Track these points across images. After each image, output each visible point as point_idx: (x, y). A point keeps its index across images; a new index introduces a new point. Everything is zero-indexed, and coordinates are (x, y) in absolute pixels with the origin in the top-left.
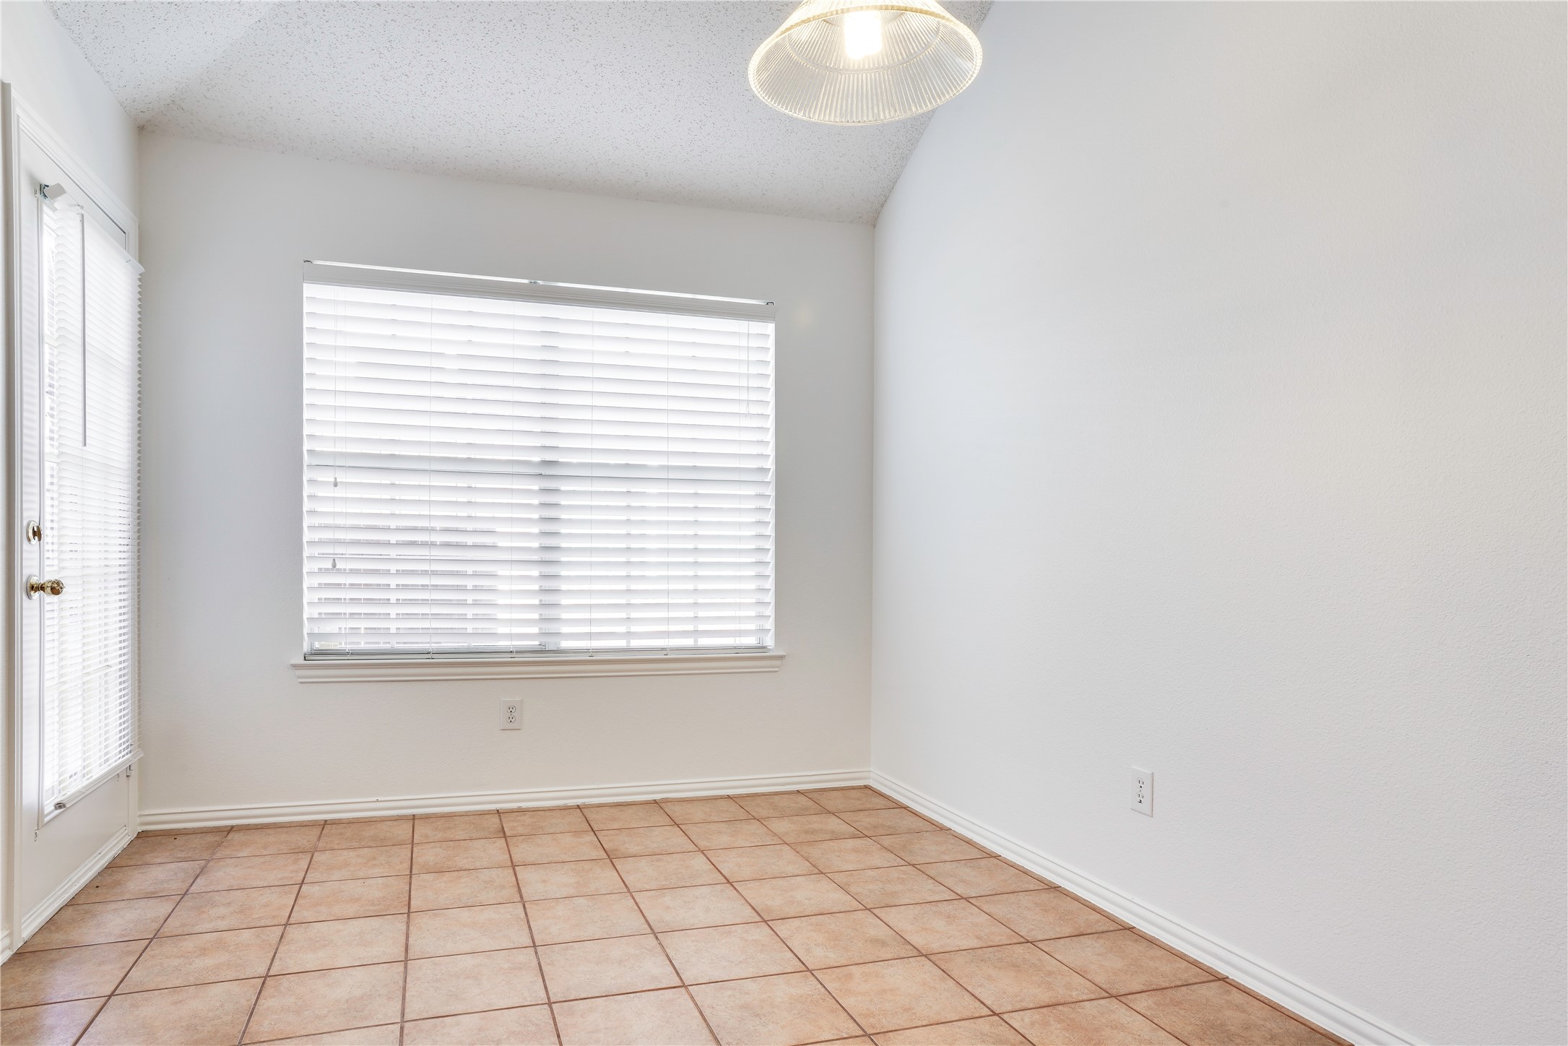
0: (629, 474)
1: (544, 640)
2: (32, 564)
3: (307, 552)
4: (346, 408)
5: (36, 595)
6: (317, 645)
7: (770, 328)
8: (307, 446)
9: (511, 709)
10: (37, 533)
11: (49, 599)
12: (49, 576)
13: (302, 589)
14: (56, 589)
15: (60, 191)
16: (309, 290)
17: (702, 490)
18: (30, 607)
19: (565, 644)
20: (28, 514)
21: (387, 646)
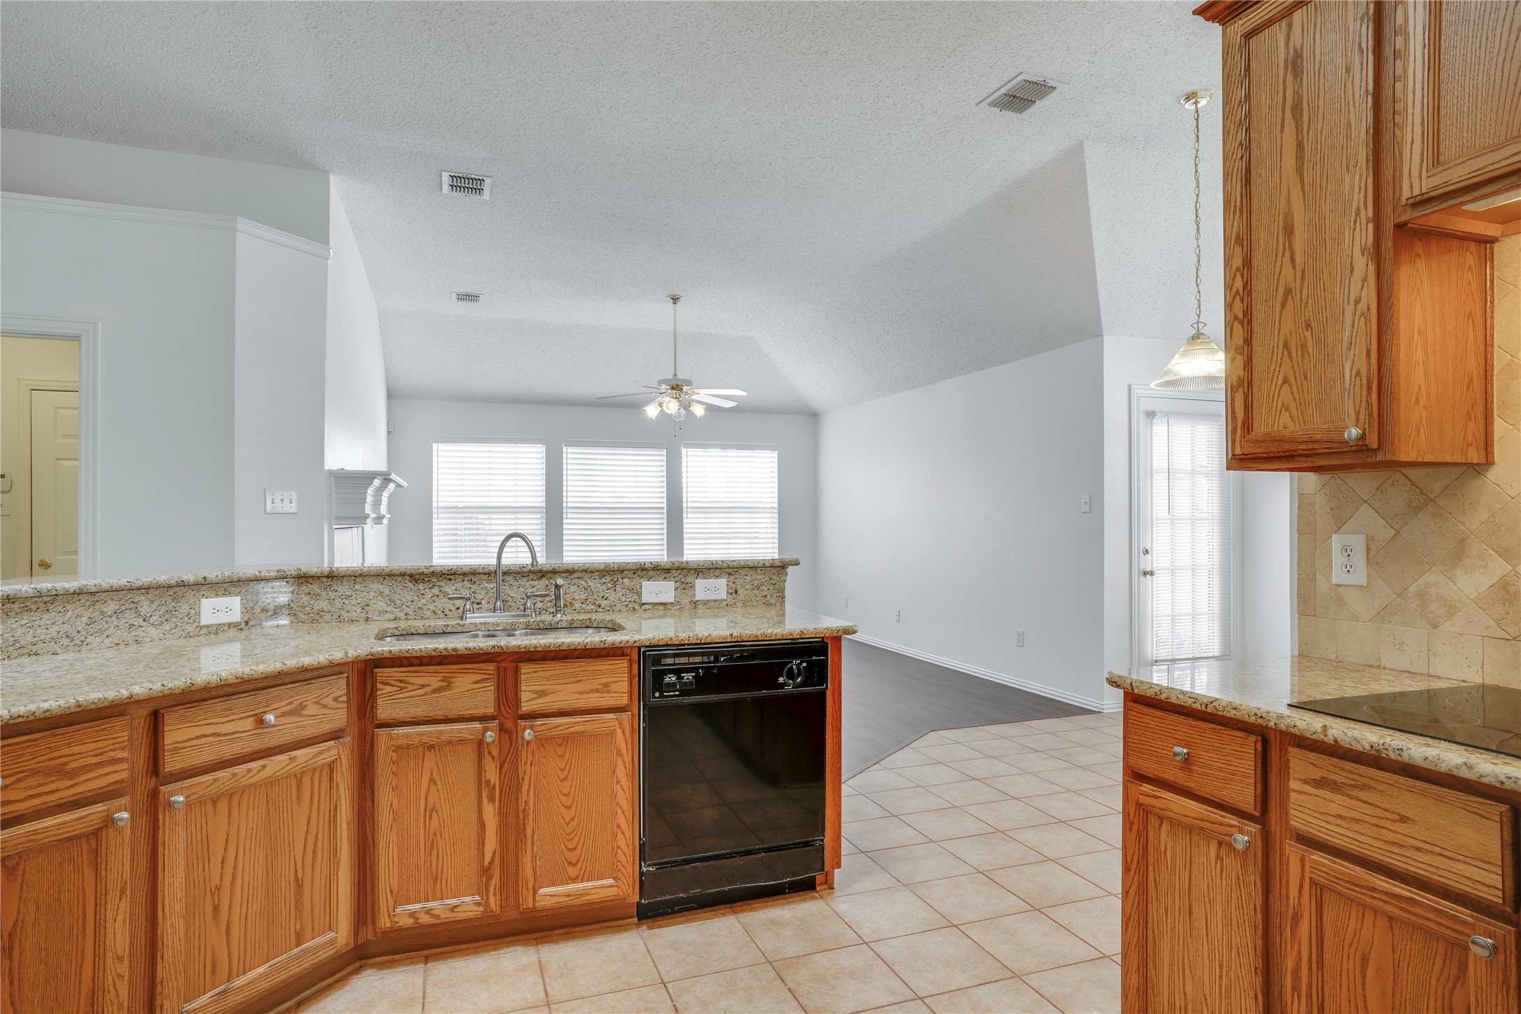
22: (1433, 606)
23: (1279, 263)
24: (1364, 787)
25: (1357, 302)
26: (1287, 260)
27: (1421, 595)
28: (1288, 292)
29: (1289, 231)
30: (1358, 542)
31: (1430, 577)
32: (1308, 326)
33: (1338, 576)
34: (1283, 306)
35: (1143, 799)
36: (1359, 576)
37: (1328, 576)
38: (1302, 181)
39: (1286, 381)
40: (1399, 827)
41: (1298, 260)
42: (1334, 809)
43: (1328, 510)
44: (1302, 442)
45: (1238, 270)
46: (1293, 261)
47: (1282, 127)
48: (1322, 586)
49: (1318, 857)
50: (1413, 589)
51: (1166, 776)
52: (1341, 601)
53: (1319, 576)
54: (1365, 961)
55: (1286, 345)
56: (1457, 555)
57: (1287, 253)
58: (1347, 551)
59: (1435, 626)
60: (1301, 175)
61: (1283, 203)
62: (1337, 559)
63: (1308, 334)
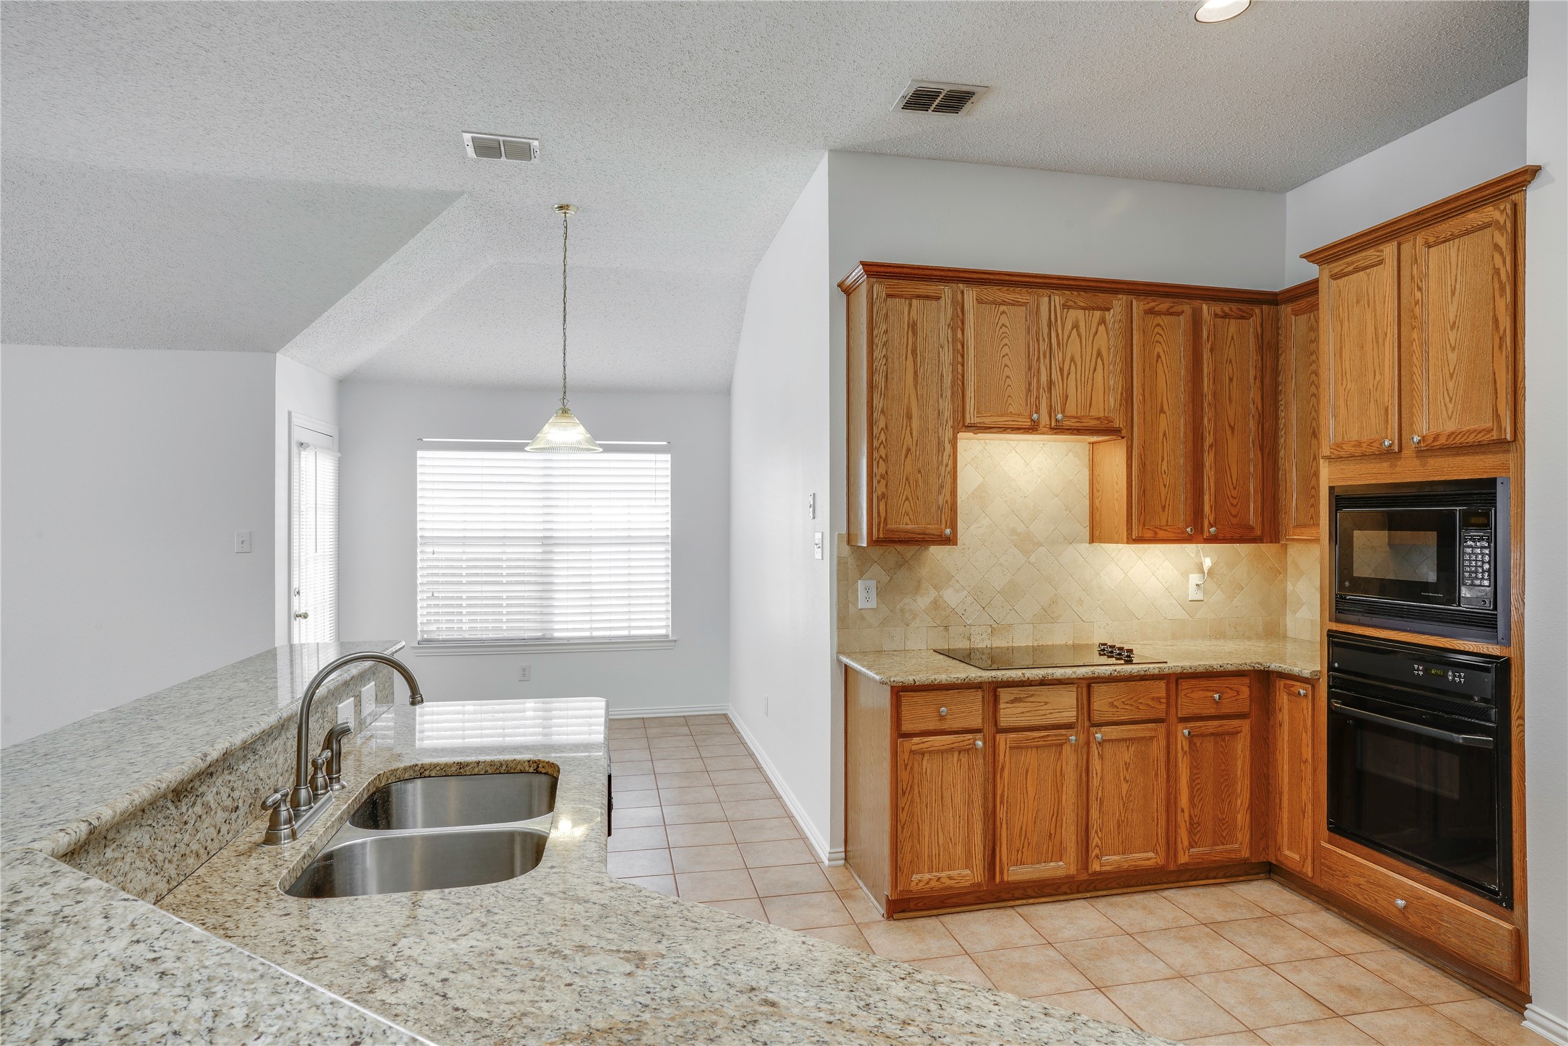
0: (589, 542)
1: (545, 632)
2: (298, 606)
3: (419, 589)
4: (439, 513)
5: (298, 619)
6: (425, 636)
7: (668, 457)
8: (419, 534)
9: (524, 670)
10: (298, 593)
11: (303, 621)
12: (302, 611)
13: (416, 608)
14: (305, 616)
15: (308, 445)
16: (420, 454)
17: (633, 548)
18: (296, 623)
19: (557, 635)
20: (295, 585)
21: (461, 637)
22: (907, 615)
23: (903, 432)
24: (1033, 695)
25: (947, 466)
26: (908, 432)
27: (902, 610)
28: (908, 450)
29: (909, 417)
30: (873, 584)
31: (906, 601)
32: (919, 471)
33: (862, 604)
34: (906, 457)
35: (914, 748)
36: (873, 604)
37: (855, 605)
38: (917, 392)
39: (907, 499)
40: (1045, 707)
41: (914, 434)
42: (1020, 710)
43: (855, 566)
44: (919, 534)
45: (882, 429)
46: (911, 434)
47: (906, 358)
48: (852, 610)
49: (1012, 735)
50: (898, 607)
51: (930, 728)
52: (862, 618)
53: (850, 605)
54: (1027, 772)
55: (907, 479)
56: (917, 589)
57: (908, 428)
58: (867, 590)
59: (908, 625)
60: (916, 389)
61: (906, 400)
62: (861, 594)
63: (919, 476)
